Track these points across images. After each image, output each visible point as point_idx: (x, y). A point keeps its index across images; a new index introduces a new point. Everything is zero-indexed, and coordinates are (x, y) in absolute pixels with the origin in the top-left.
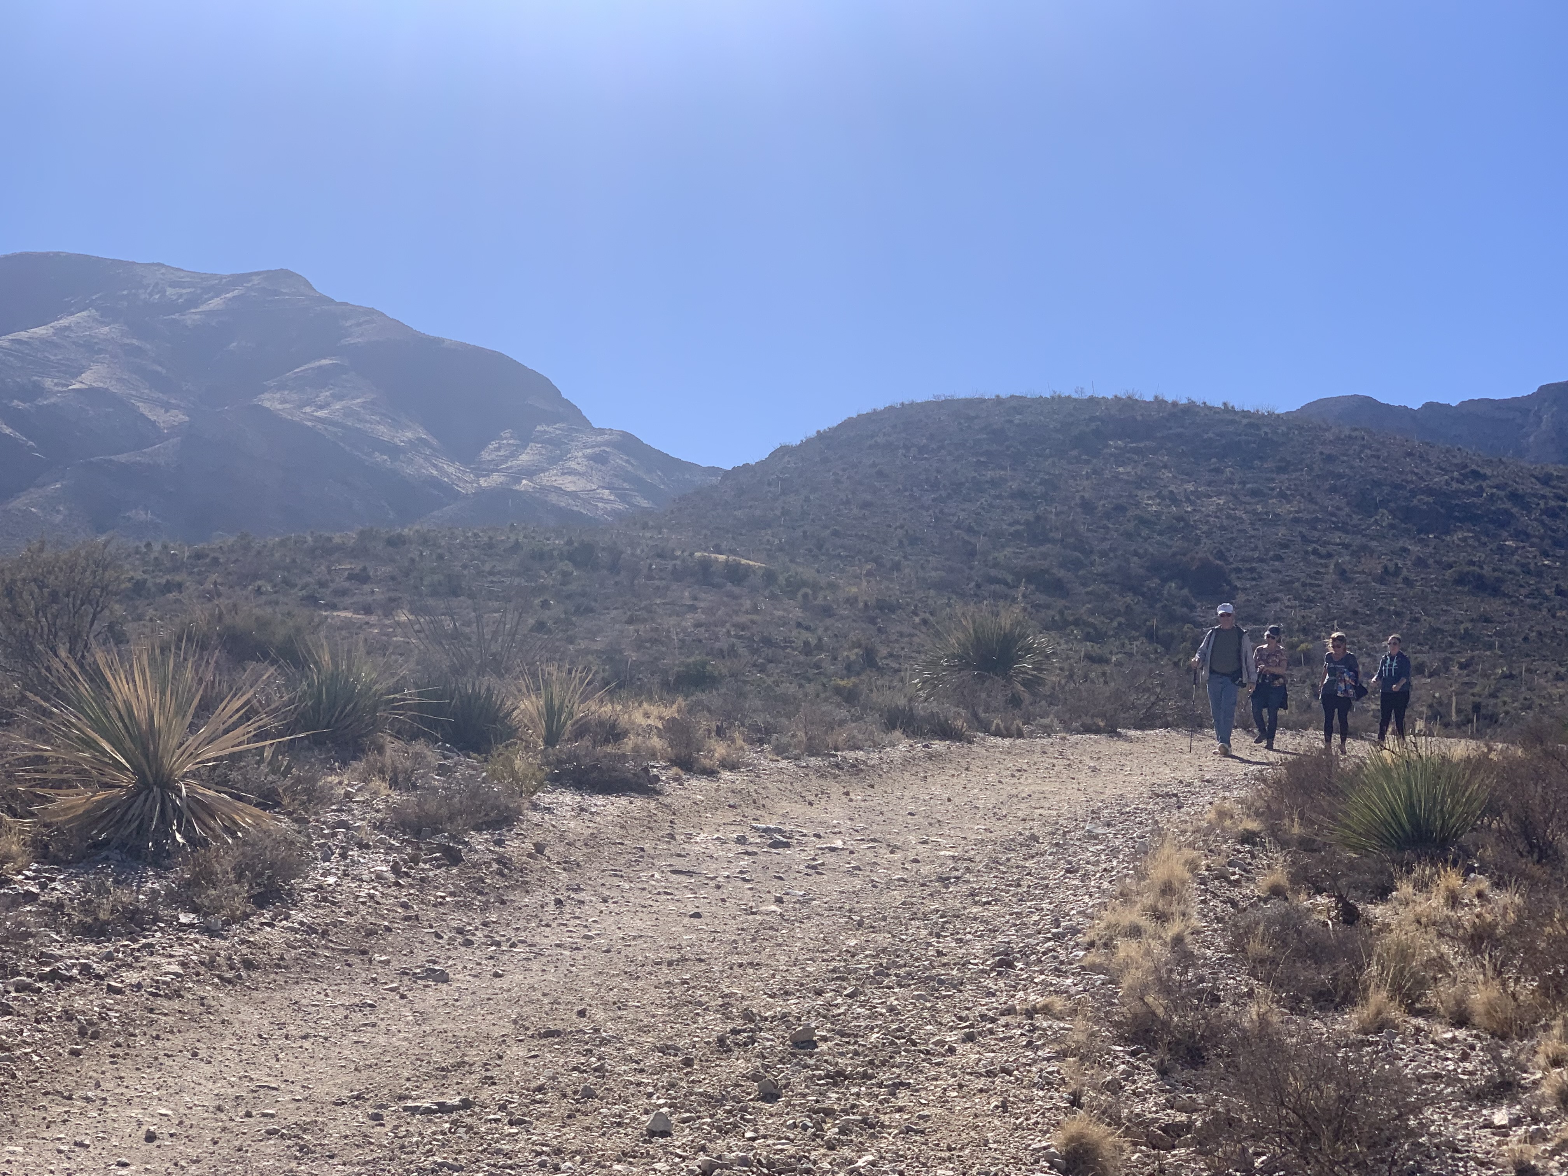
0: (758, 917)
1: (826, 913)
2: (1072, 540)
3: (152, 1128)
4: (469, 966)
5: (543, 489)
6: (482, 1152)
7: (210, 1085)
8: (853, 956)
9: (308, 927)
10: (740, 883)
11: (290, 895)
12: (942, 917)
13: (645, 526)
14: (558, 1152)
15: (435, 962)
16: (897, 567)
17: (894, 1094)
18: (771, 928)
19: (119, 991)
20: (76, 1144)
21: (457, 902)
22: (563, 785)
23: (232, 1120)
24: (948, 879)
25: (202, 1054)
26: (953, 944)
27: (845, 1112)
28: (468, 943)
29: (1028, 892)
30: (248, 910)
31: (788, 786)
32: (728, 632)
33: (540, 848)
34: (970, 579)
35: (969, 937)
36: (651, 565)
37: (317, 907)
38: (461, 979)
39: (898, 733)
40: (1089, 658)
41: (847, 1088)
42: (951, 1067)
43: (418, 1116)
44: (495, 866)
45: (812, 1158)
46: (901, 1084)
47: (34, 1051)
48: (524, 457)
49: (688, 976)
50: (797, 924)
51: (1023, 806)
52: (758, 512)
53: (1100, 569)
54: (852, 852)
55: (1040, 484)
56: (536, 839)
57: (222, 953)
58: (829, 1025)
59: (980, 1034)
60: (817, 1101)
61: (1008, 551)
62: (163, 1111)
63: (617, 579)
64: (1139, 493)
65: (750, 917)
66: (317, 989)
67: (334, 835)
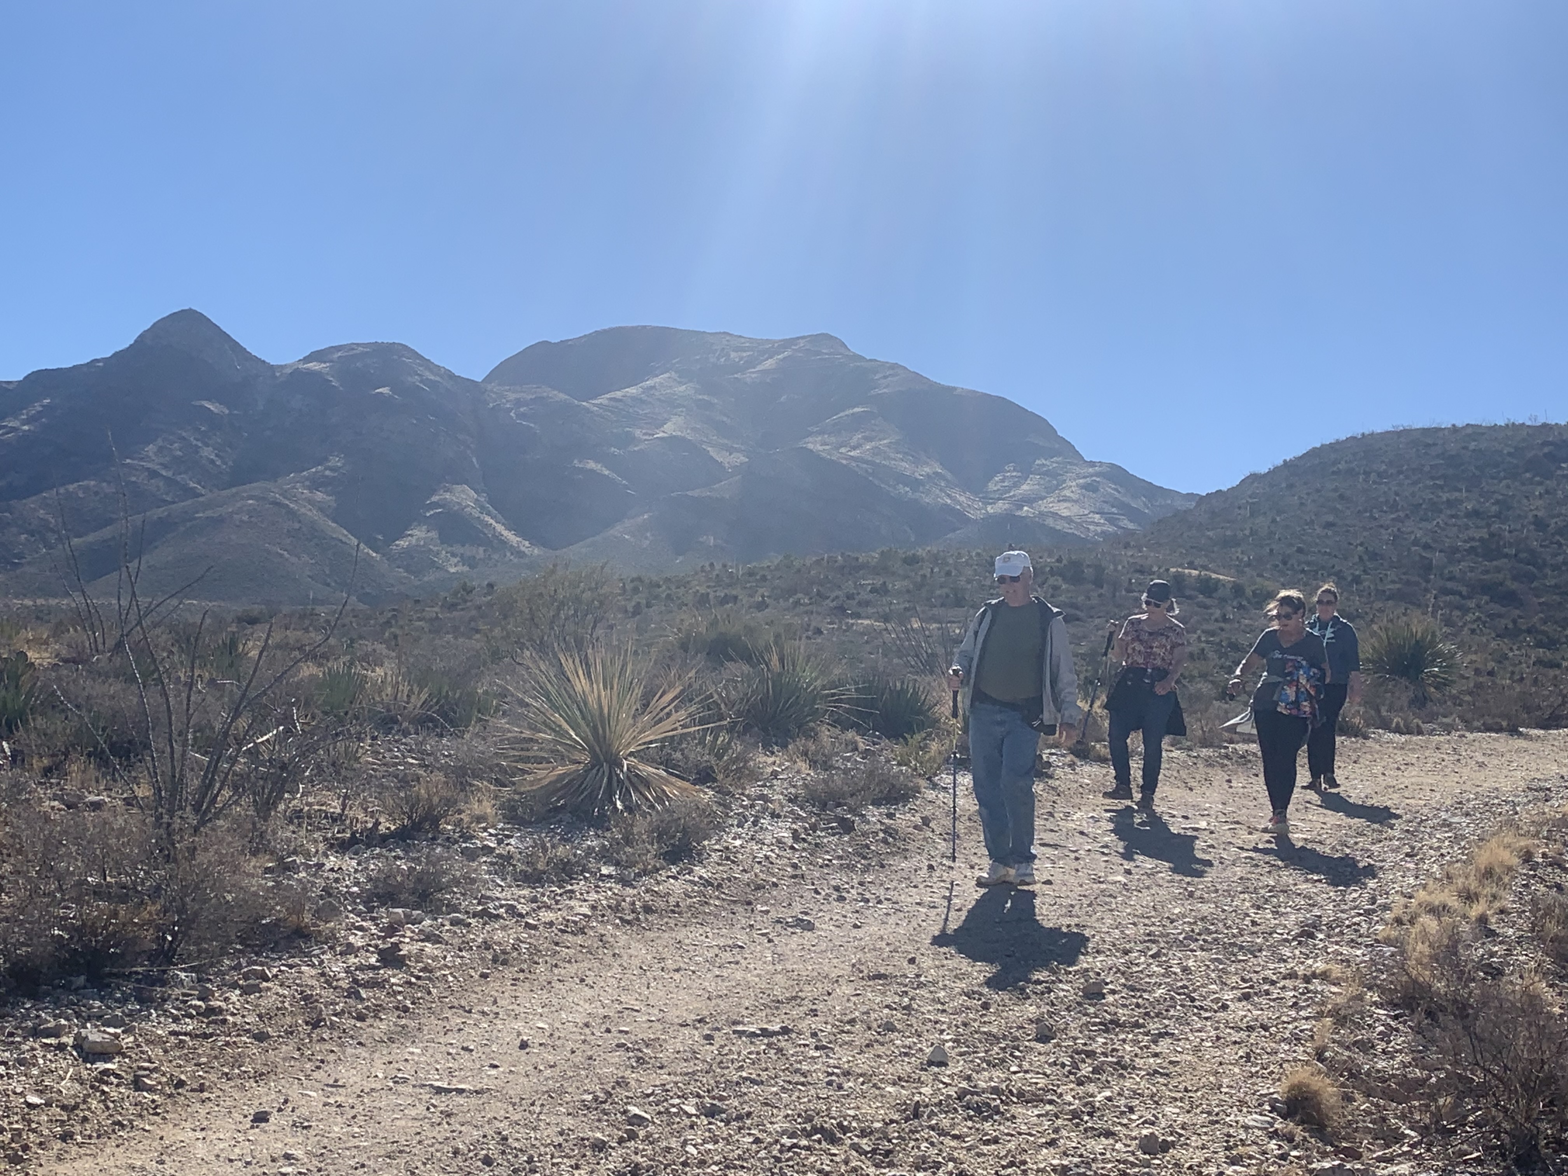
0: (1103, 886)
2: (1525, 555)
3: (525, 1038)
4: (835, 918)
5: (1041, 514)
6: (784, 1071)
7: (587, 1006)
8: (1172, 923)
9: (706, 881)
10: (1098, 856)
11: (699, 854)
12: (1270, 891)
13: (1127, 546)
14: (847, 1074)
15: (806, 914)
17: (1155, 1042)
18: (1111, 896)
19: (535, 928)
20: (463, 1048)
21: (841, 865)
23: (593, 1034)
25: (589, 981)
26: (1270, 916)
27: (1105, 1055)
28: (841, 899)
30: (658, 865)
31: (1175, 773)
33: (926, 821)
35: (1289, 909)
36: (1130, 580)
37: (719, 864)
38: (824, 927)
41: (1117, 1035)
42: (1217, 1022)
43: (744, 1039)
44: (881, 835)
45: (1059, 1091)
46: (1167, 1033)
47: (451, 974)
48: (1025, 487)
50: (1135, 893)
51: (1395, 796)
52: (1228, 533)
54: (1212, 832)
56: (926, 813)
57: (628, 899)
58: (1123, 981)
59: (1256, 994)
60: (1085, 1044)
61: (1463, 565)
62: (541, 1025)
63: (1102, 591)
65: (1095, 886)
66: (701, 931)
67: (753, 806)
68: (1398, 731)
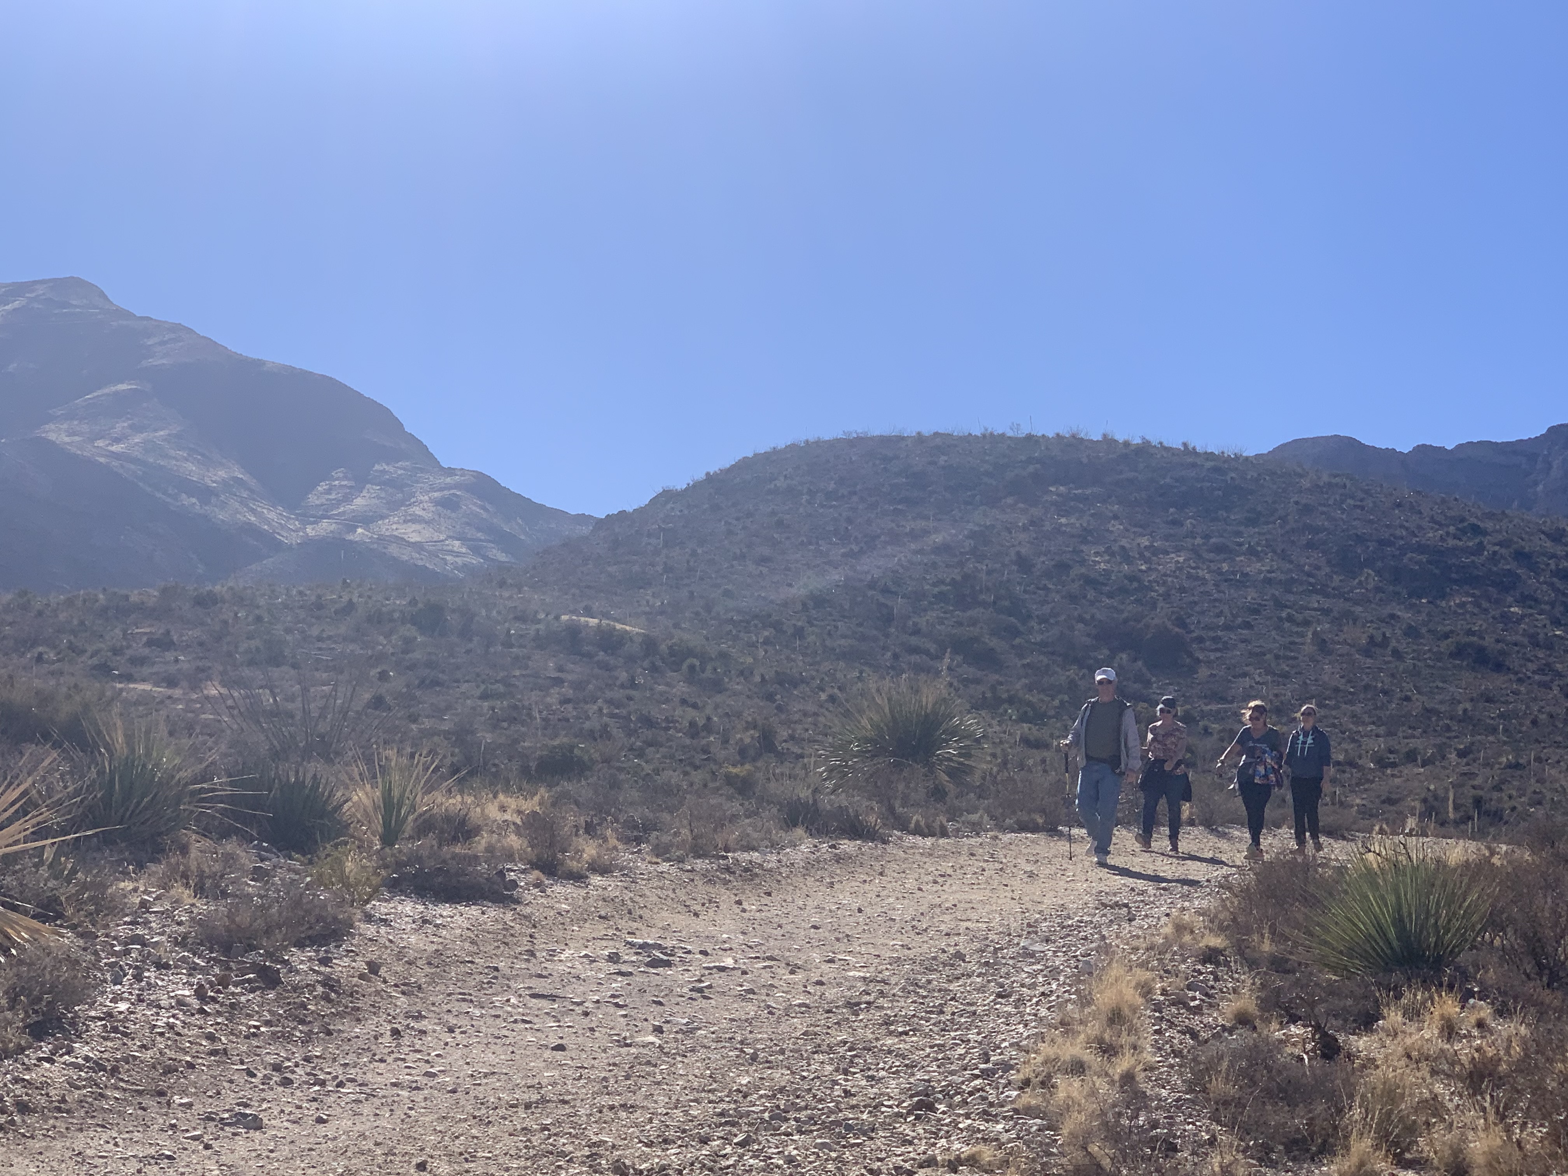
0: (633, 1050)
1: (714, 1045)
2: (1007, 603)
4: (287, 1110)
5: (381, 538)
8: (745, 1097)
9: (95, 1062)
10: (612, 1009)
11: (73, 1024)
12: (850, 1050)
13: (502, 584)
15: (246, 1106)
16: (799, 633)
18: (649, 1063)
21: (274, 1033)
22: (403, 892)
24: (858, 1004)
26: (864, 1083)
28: (286, 1082)
29: (952, 1021)
30: (23, 1043)
31: (670, 893)
32: (600, 709)
33: (374, 968)
34: (885, 648)
35: (882, 1073)
36: (509, 631)
37: (105, 1039)
38: (277, 1125)
39: (800, 831)
40: (1026, 741)
44: (320, 989)
48: (359, 501)
49: (549, 1121)
50: (679, 1059)
51: (946, 918)
52: (636, 568)
53: (1039, 638)
54: (744, 973)
55: (968, 537)
56: (370, 957)
61: (931, 615)
63: (470, 646)
64: (1084, 548)
65: (624, 1050)
66: (105, 1137)
67: (127, 952)
68: (918, 831)
